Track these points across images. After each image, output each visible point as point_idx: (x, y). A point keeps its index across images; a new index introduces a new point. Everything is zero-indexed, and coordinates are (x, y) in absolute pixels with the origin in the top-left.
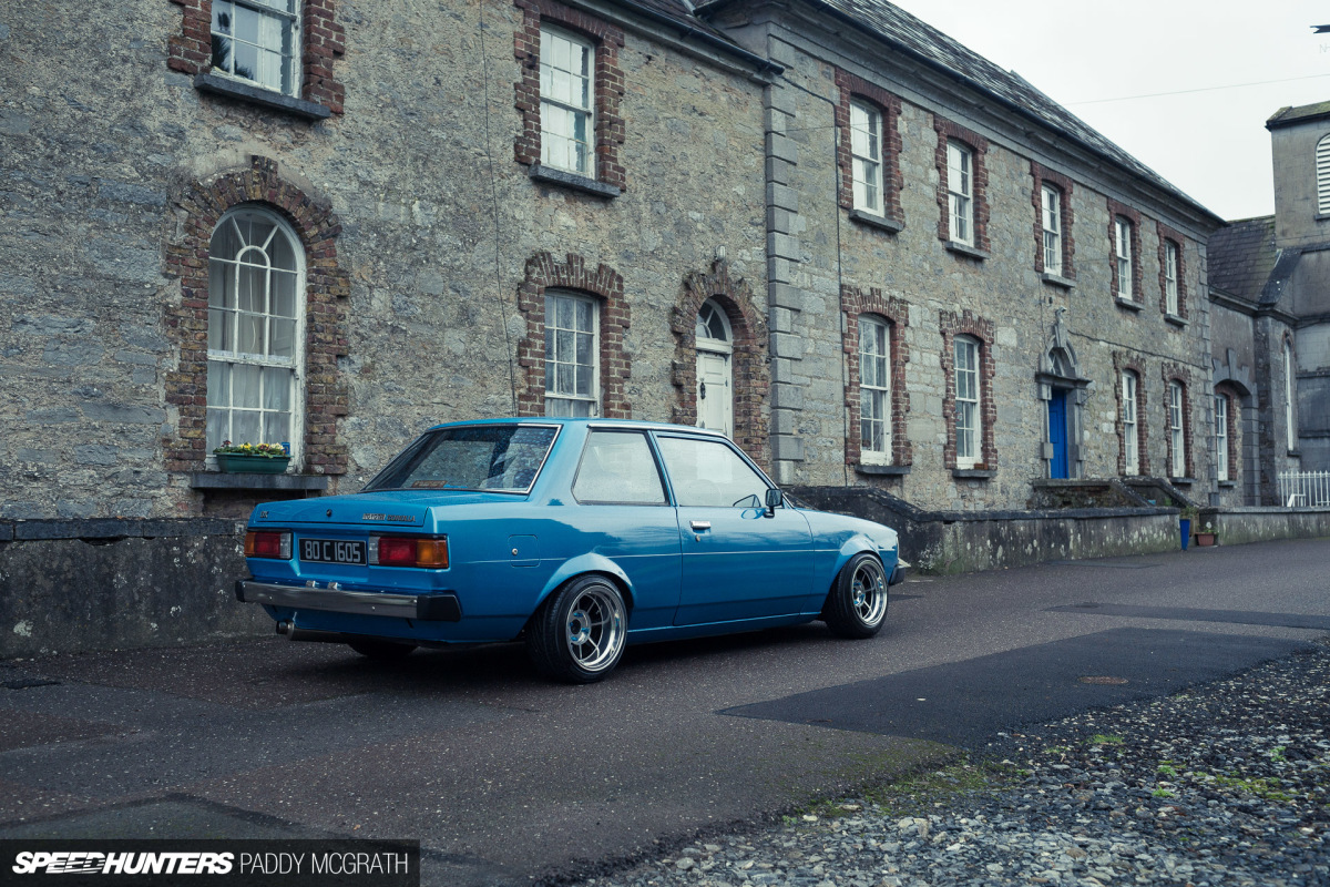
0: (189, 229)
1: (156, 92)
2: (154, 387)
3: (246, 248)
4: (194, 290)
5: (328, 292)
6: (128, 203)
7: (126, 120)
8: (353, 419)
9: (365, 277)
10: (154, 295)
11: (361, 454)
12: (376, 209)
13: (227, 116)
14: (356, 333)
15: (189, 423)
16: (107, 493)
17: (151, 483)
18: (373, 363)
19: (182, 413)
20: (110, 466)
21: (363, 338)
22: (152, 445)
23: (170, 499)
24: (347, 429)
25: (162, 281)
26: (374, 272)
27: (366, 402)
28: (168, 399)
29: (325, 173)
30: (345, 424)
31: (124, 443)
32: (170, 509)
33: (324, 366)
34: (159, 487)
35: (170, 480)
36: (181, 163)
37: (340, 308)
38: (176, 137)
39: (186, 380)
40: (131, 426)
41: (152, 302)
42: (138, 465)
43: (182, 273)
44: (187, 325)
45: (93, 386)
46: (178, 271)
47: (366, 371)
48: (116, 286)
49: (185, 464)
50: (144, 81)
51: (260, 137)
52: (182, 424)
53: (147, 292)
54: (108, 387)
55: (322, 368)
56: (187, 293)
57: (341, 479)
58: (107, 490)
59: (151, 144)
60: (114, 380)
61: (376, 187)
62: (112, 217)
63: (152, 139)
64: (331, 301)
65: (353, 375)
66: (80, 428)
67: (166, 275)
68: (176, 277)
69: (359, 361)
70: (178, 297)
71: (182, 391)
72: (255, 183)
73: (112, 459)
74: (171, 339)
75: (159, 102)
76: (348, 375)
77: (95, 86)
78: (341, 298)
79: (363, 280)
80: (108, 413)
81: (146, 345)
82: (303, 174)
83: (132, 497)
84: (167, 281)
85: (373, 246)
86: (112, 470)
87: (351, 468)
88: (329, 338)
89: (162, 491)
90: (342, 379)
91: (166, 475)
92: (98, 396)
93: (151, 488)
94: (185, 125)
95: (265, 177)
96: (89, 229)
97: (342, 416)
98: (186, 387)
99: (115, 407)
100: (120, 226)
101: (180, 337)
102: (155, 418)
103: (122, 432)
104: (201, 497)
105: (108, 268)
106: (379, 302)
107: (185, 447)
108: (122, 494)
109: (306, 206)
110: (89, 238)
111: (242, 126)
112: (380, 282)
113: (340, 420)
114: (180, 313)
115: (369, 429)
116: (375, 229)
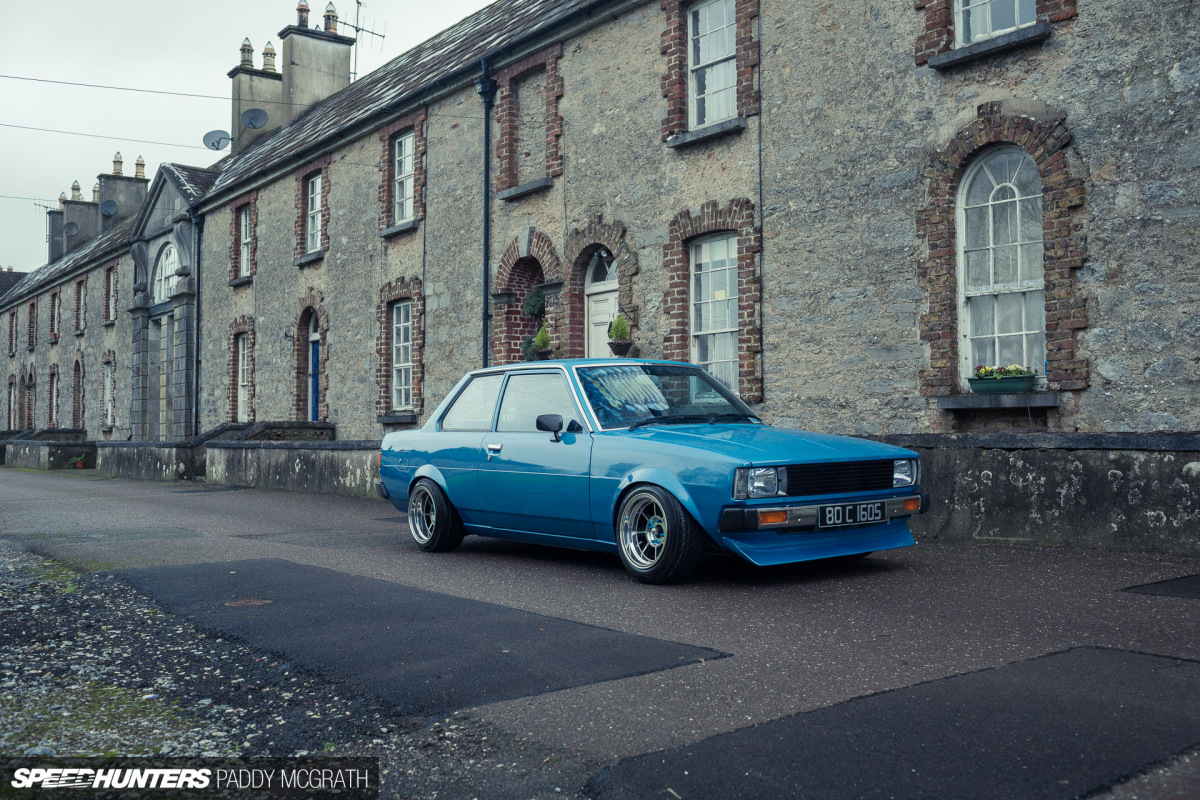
0: (932, 192)
1: (909, 90)
2: (913, 329)
3: (997, 187)
4: (938, 242)
5: (1058, 207)
6: (891, 189)
7: (891, 123)
8: (1096, 331)
9: (1105, 177)
10: (912, 254)
11: (1107, 366)
12: (1122, 98)
13: (965, 80)
14: (1098, 239)
15: (938, 355)
16: (887, 416)
17: (914, 407)
18: (1120, 266)
19: (932, 347)
20: (887, 395)
21: (1106, 243)
22: (914, 377)
23: (927, 420)
24: (1090, 342)
25: (918, 242)
26: (1118, 168)
27: (1111, 310)
28: (922, 338)
29: (1060, 86)
30: (1087, 337)
31: (897, 376)
32: (928, 427)
33: (1056, 282)
34: (920, 410)
35: (928, 403)
36: (929, 139)
37: (1076, 218)
38: (926, 118)
39: (934, 319)
40: (901, 362)
41: (910, 260)
42: (906, 393)
43: (928, 231)
44: (933, 273)
45: (875, 335)
46: (925, 230)
47: (1112, 277)
48: (886, 255)
49: (935, 390)
50: (900, 86)
51: (993, 83)
52: (933, 357)
53: (906, 254)
54: (884, 334)
55: (1054, 285)
56: (933, 247)
57: (1084, 395)
58: (887, 413)
59: (909, 135)
60: (888, 328)
61: (1121, 73)
62: (882, 204)
63: (909, 129)
64: (1061, 215)
65: (1098, 284)
66: (868, 368)
67: (919, 236)
68: (924, 236)
69: (1101, 268)
70: (927, 252)
71: (932, 330)
72: (981, 130)
73: (888, 390)
74: (923, 288)
75: (912, 97)
76: (1091, 285)
77: (870, 109)
78: (1074, 208)
79: (1105, 180)
80: (884, 354)
81: (907, 297)
82: (1035, 98)
83: (901, 418)
84: (921, 240)
85: (1116, 139)
86: (889, 398)
87: (1095, 381)
88: (1060, 253)
89: (922, 413)
90: (1083, 291)
91: (923, 399)
92: (878, 342)
93: (915, 410)
94: (932, 105)
95: (989, 120)
96: (869, 219)
97: (1084, 329)
98: (934, 325)
99: (888, 349)
100: (887, 208)
101: (928, 285)
102: (916, 354)
103: (894, 368)
104: (951, 417)
105: (880, 244)
106: (1126, 199)
107: (935, 376)
108: (895, 416)
109: (1031, 130)
110: (869, 226)
111: (978, 82)
112: (1126, 175)
113: (1080, 335)
114: (927, 265)
115: (1118, 339)
116: (1120, 120)
